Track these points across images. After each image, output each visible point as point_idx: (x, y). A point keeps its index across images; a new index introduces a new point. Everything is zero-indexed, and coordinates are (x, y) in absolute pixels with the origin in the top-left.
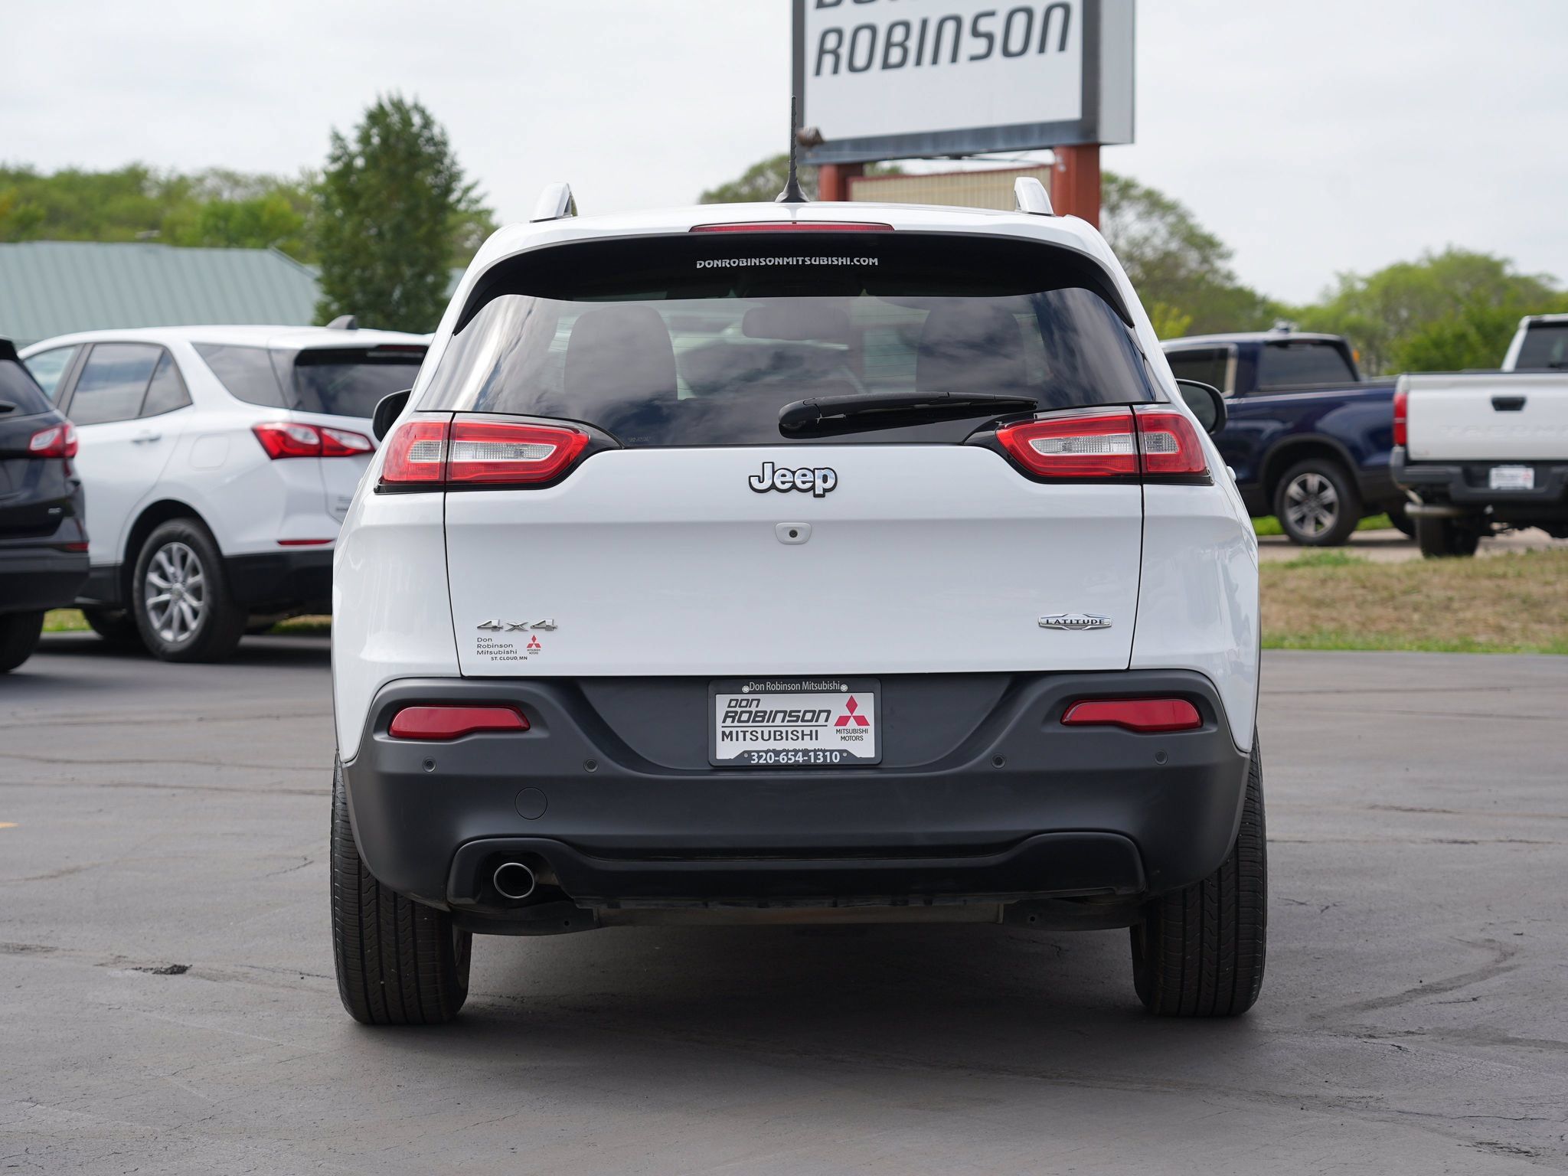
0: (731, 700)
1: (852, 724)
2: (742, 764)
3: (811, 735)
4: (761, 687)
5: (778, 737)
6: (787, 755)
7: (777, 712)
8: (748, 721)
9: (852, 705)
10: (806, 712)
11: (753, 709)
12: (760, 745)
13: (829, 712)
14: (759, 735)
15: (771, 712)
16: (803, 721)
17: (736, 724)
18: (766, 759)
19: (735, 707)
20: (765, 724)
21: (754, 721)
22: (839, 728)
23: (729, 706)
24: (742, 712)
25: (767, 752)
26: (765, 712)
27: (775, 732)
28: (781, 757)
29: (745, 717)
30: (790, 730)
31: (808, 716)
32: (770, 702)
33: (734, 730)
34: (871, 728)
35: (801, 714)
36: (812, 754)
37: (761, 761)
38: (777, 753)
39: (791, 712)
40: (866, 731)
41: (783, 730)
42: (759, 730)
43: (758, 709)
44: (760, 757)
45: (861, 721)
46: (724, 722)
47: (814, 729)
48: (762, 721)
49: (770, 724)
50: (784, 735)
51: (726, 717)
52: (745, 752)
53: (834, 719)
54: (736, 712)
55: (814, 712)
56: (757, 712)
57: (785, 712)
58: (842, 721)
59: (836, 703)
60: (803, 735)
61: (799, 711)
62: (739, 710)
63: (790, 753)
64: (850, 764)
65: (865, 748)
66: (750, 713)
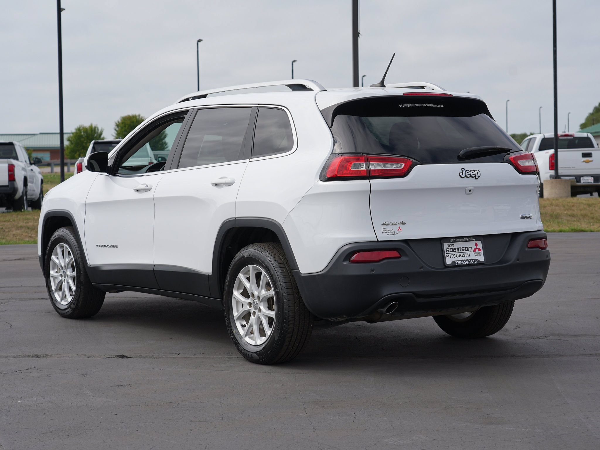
0: (447, 245)
1: (477, 251)
2: (453, 265)
3: (468, 255)
4: (454, 240)
5: (460, 256)
6: (464, 262)
7: (459, 248)
8: (452, 252)
9: (476, 245)
10: (466, 248)
11: (453, 247)
12: (456, 259)
13: (471, 247)
14: (455, 256)
15: (457, 248)
16: (465, 250)
17: (449, 252)
18: (459, 263)
19: (448, 247)
20: (456, 252)
21: (454, 251)
22: (474, 252)
23: (447, 247)
24: (450, 249)
25: (459, 261)
26: (456, 248)
27: (459, 254)
28: (463, 262)
29: (451, 250)
30: (463, 253)
31: (467, 249)
32: (457, 245)
33: (449, 254)
34: (482, 252)
35: (465, 248)
36: (470, 261)
37: (458, 264)
38: (462, 261)
39: (462, 248)
40: (481, 253)
41: (461, 253)
42: (455, 254)
43: (454, 247)
44: (458, 263)
45: (479, 250)
46: (446, 252)
47: (468, 253)
48: (456, 251)
49: (458, 252)
50: (461, 255)
51: (447, 250)
52: (453, 261)
53: (473, 250)
54: (449, 249)
55: (468, 247)
56: (454, 248)
57: (461, 248)
58: (475, 250)
59: (472, 244)
60: (466, 255)
61: (464, 248)
62: (450, 248)
63: (465, 261)
64: (479, 263)
65: (481, 258)
66: (452, 249)
